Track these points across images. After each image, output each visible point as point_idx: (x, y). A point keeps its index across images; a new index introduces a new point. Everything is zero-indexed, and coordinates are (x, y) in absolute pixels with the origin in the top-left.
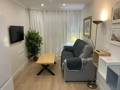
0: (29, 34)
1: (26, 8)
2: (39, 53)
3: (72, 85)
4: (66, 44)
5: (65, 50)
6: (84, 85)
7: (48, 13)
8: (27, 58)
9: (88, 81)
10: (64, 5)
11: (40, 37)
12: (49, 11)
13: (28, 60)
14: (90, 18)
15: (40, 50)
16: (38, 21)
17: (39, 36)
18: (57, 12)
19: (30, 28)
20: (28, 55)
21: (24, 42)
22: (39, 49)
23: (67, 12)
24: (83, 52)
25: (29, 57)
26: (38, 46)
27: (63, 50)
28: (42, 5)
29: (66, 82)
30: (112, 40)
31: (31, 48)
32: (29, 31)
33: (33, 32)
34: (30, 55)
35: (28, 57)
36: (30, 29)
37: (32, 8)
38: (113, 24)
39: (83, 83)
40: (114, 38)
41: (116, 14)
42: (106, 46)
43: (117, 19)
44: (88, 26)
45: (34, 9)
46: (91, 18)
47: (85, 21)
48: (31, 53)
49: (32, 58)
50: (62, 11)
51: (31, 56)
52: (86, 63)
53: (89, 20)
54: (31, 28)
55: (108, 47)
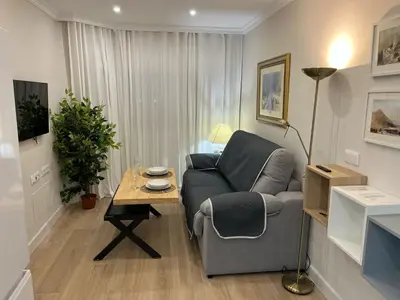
0: (64, 111)
1: (54, 16)
2: (102, 179)
3: (232, 287)
4: (196, 149)
5: (195, 168)
6: (272, 285)
7: (134, 40)
8: (59, 199)
9: (282, 271)
10: (193, 13)
11: (104, 124)
12: (137, 32)
13: (62, 206)
14: (284, 60)
15: (104, 169)
16: (99, 65)
17: (103, 120)
18: (165, 38)
19: (70, 90)
20: (62, 189)
21: (47, 140)
22: (103, 166)
23: (201, 38)
24: (265, 172)
25: (66, 195)
26: (98, 155)
27: (189, 168)
28: (117, 9)
29: (210, 277)
30: (373, 130)
31: (74, 162)
32: (65, 101)
33: (83, 105)
34: (68, 186)
35: (62, 194)
36: (71, 95)
37: (75, 20)
38: (375, 78)
39: (267, 277)
40: (383, 125)
41: (391, 46)
42: (348, 151)
43: (392, 62)
44: (275, 88)
45: (85, 22)
46: (288, 62)
47: (265, 71)
48: (74, 178)
49: (76, 199)
50: (181, 34)
51: (74, 191)
52: (278, 210)
53: (279, 68)
54: (73, 92)
55: (356, 154)
